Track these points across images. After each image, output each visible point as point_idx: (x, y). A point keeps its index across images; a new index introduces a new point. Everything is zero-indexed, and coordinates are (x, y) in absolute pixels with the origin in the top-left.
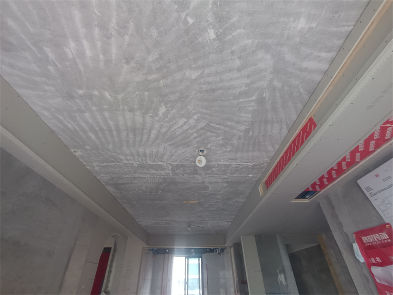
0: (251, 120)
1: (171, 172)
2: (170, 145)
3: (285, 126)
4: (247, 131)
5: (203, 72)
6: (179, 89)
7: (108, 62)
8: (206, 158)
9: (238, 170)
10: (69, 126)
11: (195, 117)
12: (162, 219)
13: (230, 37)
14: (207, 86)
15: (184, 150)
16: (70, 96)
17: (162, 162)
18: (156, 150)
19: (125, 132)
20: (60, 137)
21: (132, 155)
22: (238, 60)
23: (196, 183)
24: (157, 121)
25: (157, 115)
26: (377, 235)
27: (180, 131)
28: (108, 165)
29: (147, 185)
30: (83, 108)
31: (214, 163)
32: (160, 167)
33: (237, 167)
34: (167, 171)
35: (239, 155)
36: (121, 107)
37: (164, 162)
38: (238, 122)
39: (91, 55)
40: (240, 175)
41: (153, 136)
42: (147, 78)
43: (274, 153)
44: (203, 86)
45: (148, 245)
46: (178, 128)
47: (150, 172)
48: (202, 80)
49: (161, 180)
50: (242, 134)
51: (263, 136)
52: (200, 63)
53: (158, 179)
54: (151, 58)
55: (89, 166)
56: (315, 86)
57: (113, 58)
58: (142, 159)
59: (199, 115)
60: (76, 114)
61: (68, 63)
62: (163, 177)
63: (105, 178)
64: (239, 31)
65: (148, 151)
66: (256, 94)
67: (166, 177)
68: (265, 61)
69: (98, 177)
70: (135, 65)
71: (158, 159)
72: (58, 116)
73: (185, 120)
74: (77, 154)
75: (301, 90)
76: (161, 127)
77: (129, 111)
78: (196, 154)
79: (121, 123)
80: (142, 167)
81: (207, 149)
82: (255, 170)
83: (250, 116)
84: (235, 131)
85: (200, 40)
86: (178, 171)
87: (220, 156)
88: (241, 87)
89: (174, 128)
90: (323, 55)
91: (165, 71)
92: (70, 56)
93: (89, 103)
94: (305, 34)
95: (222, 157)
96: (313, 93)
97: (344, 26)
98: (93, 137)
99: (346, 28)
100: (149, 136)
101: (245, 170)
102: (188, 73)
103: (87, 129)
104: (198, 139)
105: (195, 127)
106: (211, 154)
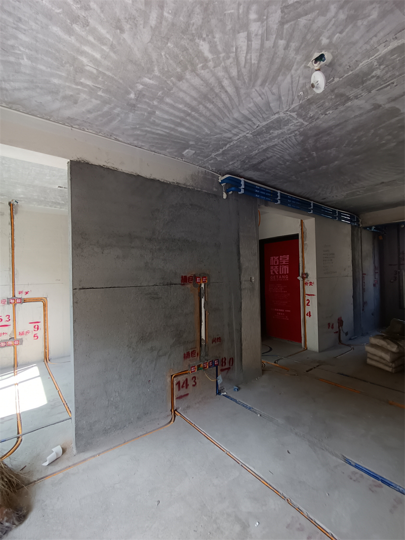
1: (301, 120)
2: (262, 85)
7: (113, 48)
10: (159, 132)
12: (354, 187)
17: (275, 114)
18: (252, 104)
21: (235, 127)
24: (214, 67)
25: (206, 60)
27: (254, 56)
28: (225, 150)
29: (287, 151)
30: (149, 109)
31: (365, 62)
32: (279, 123)
34: (295, 122)
37: (278, 113)
39: (100, 55)
41: (230, 90)
46: (247, 53)
47: (274, 135)
49: (300, 138)
53: (293, 138)
55: (211, 160)
57: (111, 39)
58: (249, 125)
60: (153, 118)
61: (100, 79)
62: (297, 132)
65: (246, 112)
67: (302, 130)
70: (128, 26)
72: (145, 129)
77: (179, 81)
80: (258, 134)
81: (327, 48)
86: (311, 113)
93: (148, 101)
98: (184, 130)
104: (293, 45)
105: (268, 31)
106: (344, 53)
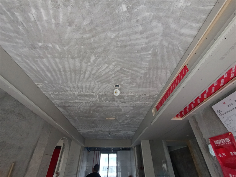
0: (148, 66)
1: (98, 99)
2: (98, 82)
3: (169, 71)
4: (145, 74)
5: (118, 33)
6: (103, 45)
7: (57, 24)
8: (120, 91)
9: (139, 99)
10: (33, 67)
11: (113, 64)
12: (93, 129)
13: (136, 10)
14: (121, 43)
15: (107, 85)
16: (33, 47)
17: (92, 92)
18: (89, 85)
19: (69, 72)
20: (28, 75)
21: (74, 88)
22: (141, 26)
23: (114, 107)
24: (89, 66)
25: (89, 61)
26: (223, 139)
27: (104, 73)
28: (59, 94)
29: (84, 107)
30: (42, 55)
31: (125, 94)
32: (91, 96)
33: (139, 97)
34: (96, 98)
35: (140, 89)
36: (66, 55)
37: (94, 93)
38: (140, 68)
39: (46, 19)
40: (141, 103)
41: (87, 75)
42: (83, 36)
43: (162, 89)
44: (119, 43)
45: (84, 145)
46: (103, 70)
47: (85, 99)
48: (118, 39)
49: (92, 105)
50: (142, 76)
51: (155, 77)
52: (117, 27)
53: (90, 103)
54: (85, 23)
55: (47, 94)
56: (189, 46)
57: (61, 22)
58: (80, 90)
59: (116, 62)
60: (38, 59)
61: (31, 24)
62: (93, 102)
63: (57, 102)
64: (141, 6)
65: (84, 86)
66: (152, 50)
67: (95, 102)
68: (158, 27)
69: (53, 102)
70: (75, 27)
71: (90, 90)
72: (26, 60)
73: (107, 65)
74: (39, 86)
75: (180, 48)
76: (92, 69)
77: (71, 58)
78: (114, 88)
79: (67, 66)
80: (80, 95)
81: (121, 85)
82: (150, 99)
83: (147, 64)
84: (138, 74)
85: (117, 11)
86: (103, 99)
87: (129, 90)
88: (143, 45)
89: (100, 71)
90: (194, 25)
91: (94, 32)
92: (33, 19)
93: (46, 52)
94: (183, 10)
95: (130, 90)
96: (187, 50)
97: (208, 6)
98: (49, 75)
99: (209, 7)
100: (85, 75)
101: (144, 99)
102: (109, 34)
103: (45, 69)
104: (115, 78)
105: (113, 70)
106: (123, 89)
